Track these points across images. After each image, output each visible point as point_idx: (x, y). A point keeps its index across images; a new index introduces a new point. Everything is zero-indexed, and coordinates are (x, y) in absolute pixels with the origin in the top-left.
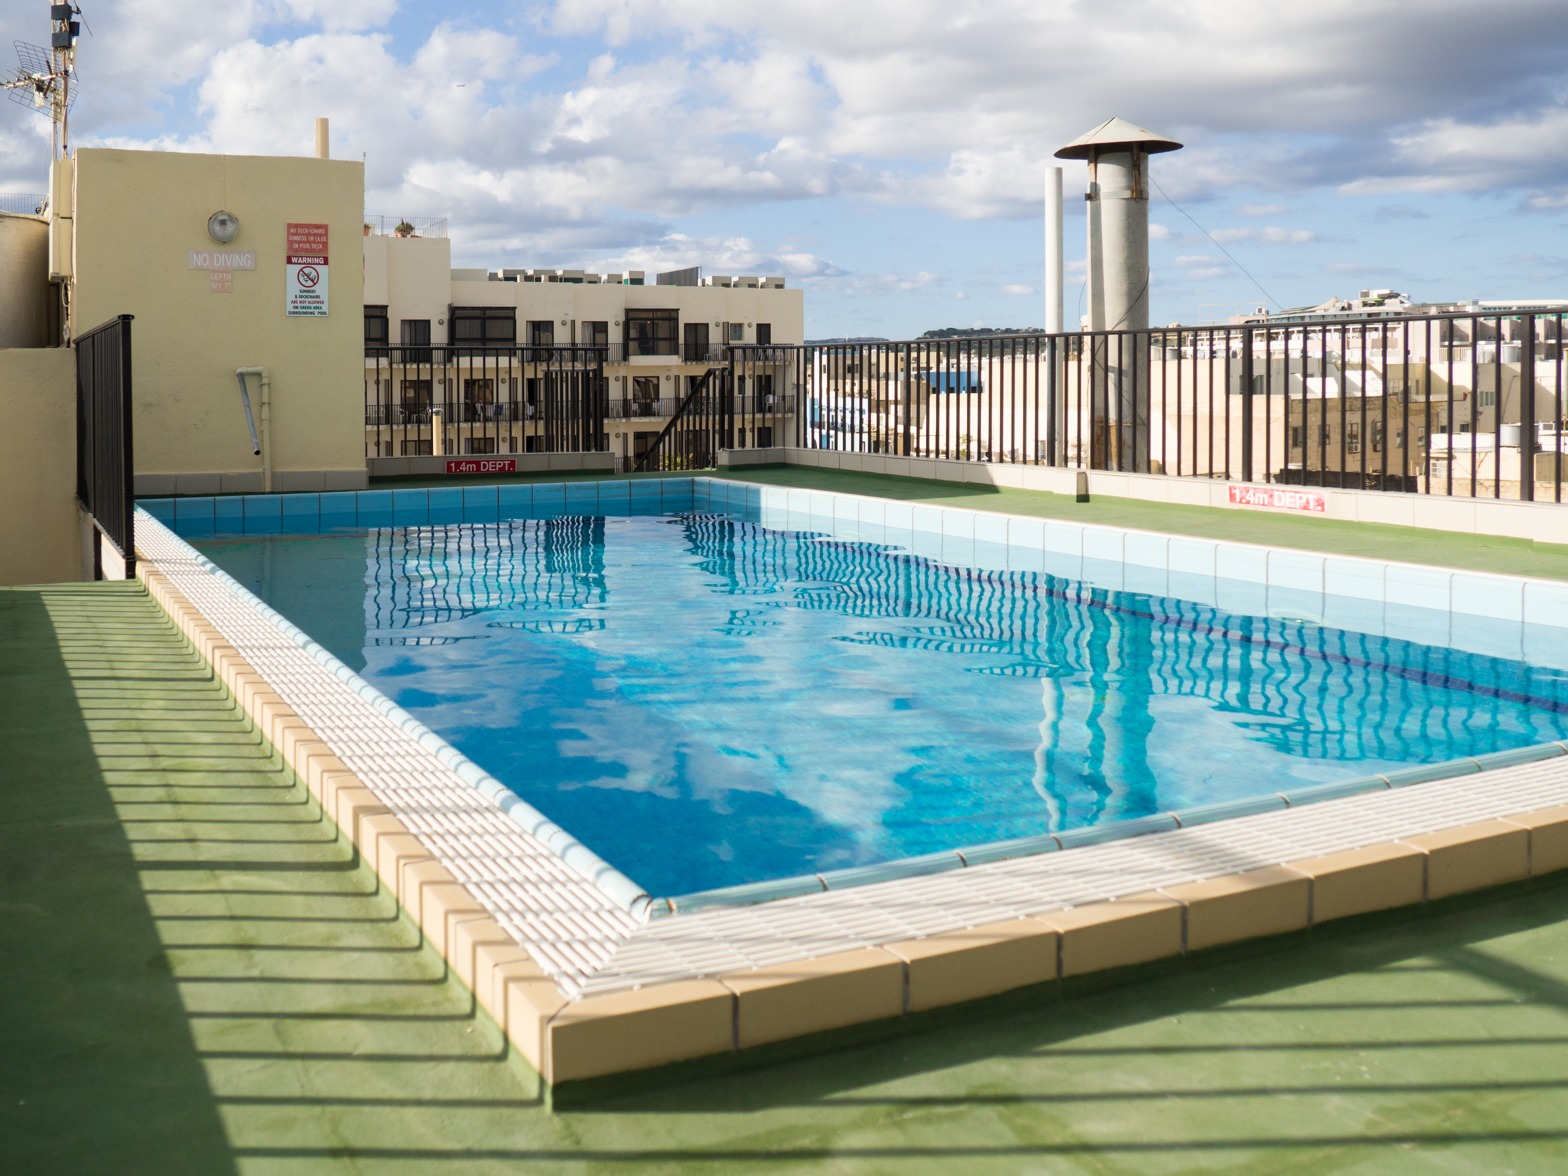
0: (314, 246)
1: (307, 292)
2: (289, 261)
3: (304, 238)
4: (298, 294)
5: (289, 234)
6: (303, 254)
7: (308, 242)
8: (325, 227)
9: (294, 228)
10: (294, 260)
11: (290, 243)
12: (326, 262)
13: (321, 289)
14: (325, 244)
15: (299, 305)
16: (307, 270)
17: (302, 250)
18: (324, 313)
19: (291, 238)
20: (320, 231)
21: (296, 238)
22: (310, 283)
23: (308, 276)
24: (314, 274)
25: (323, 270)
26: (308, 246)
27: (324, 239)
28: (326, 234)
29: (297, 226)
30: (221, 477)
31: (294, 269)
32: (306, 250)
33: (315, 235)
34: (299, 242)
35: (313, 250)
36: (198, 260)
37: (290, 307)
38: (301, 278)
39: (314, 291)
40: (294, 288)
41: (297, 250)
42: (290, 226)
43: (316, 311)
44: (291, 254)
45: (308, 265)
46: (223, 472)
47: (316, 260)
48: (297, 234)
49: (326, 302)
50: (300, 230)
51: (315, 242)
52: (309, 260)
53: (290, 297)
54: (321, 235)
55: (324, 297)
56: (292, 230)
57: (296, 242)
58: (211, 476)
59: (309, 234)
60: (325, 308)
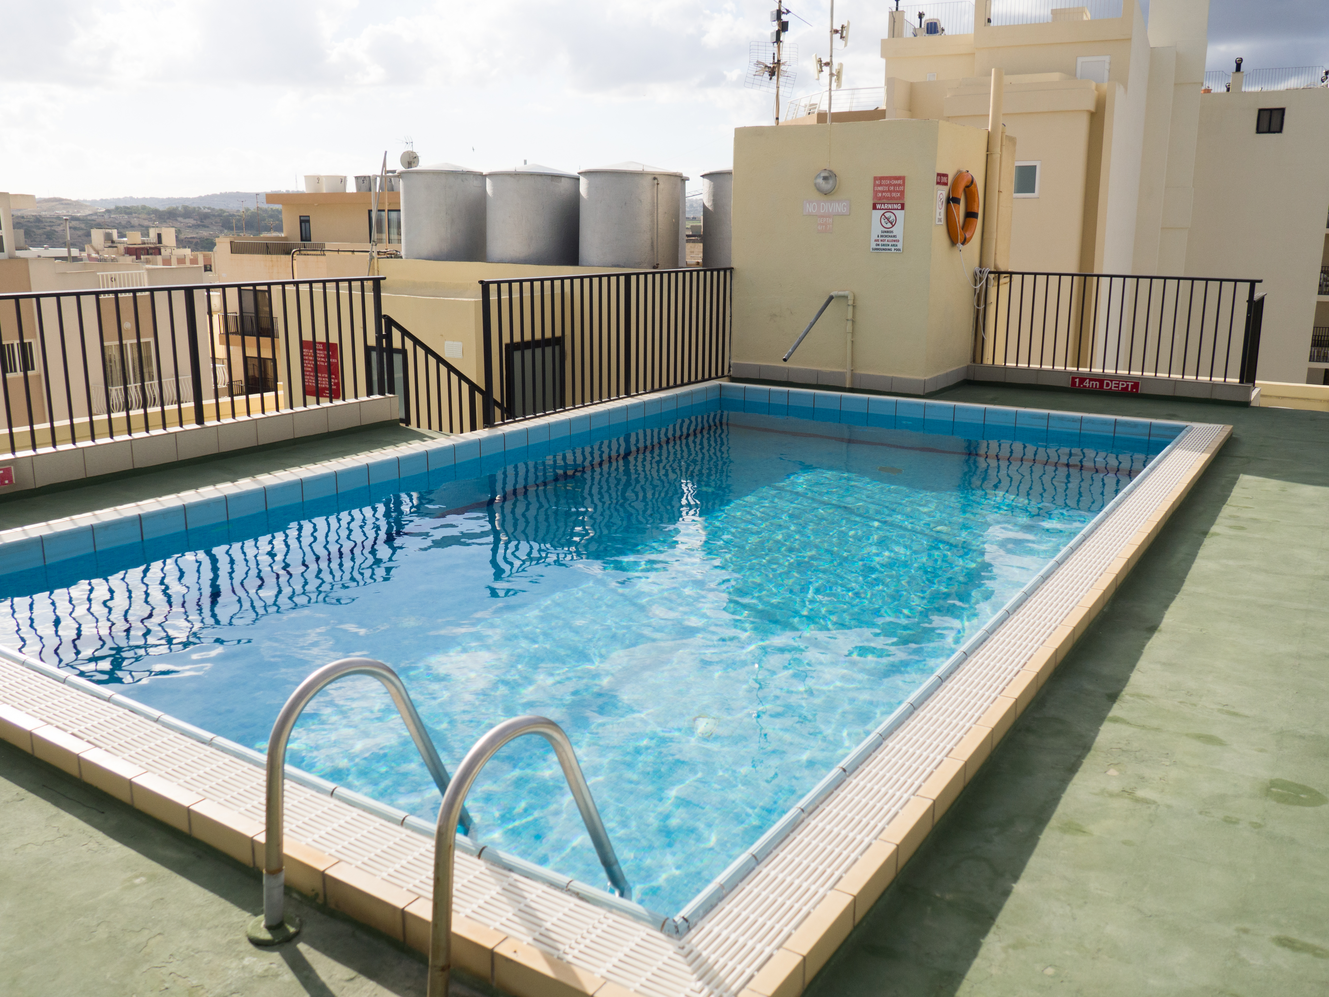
0: (894, 195)
1: (887, 233)
2: (874, 208)
3: (886, 188)
4: (880, 234)
5: (875, 185)
6: (885, 201)
7: (889, 191)
8: (902, 178)
9: (878, 180)
10: (878, 206)
11: (875, 192)
12: (903, 208)
13: (898, 230)
14: (902, 193)
15: (880, 243)
16: (887, 215)
17: (884, 198)
18: (899, 250)
19: (876, 189)
20: (900, 182)
21: (880, 188)
22: (889, 225)
23: (888, 219)
24: (893, 217)
25: (900, 214)
26: (888, 195)
27: (901, 188)
28: (904, 184)
29: (881, 178)
30: (818, 372)
31: (877, 214)
32: (887, 198)
33: (895, 185)
34: (882, 192)
35: (892, 198)
36: (810, 208)
37: (873, 245)
38: (883, 221)
39: (892, 232)
40: (876, 229)
41: (880, 199)
42: (876, 179)
43: (893, 248)
44: (876, 201)
45: (889, 210)
46: (819, 369)
47: (895, 206)
48: (880, 185)
49: (901, 241)
50: (883, 182)
51: (894, 191)
52: (890, 206)
53: (874, 237)
54: (899, 185)
55: (900, 237)
56: (877, 182)
57: (880, 191)
58: (811, 371)
59: (890, 185)
60: (900, 246)
